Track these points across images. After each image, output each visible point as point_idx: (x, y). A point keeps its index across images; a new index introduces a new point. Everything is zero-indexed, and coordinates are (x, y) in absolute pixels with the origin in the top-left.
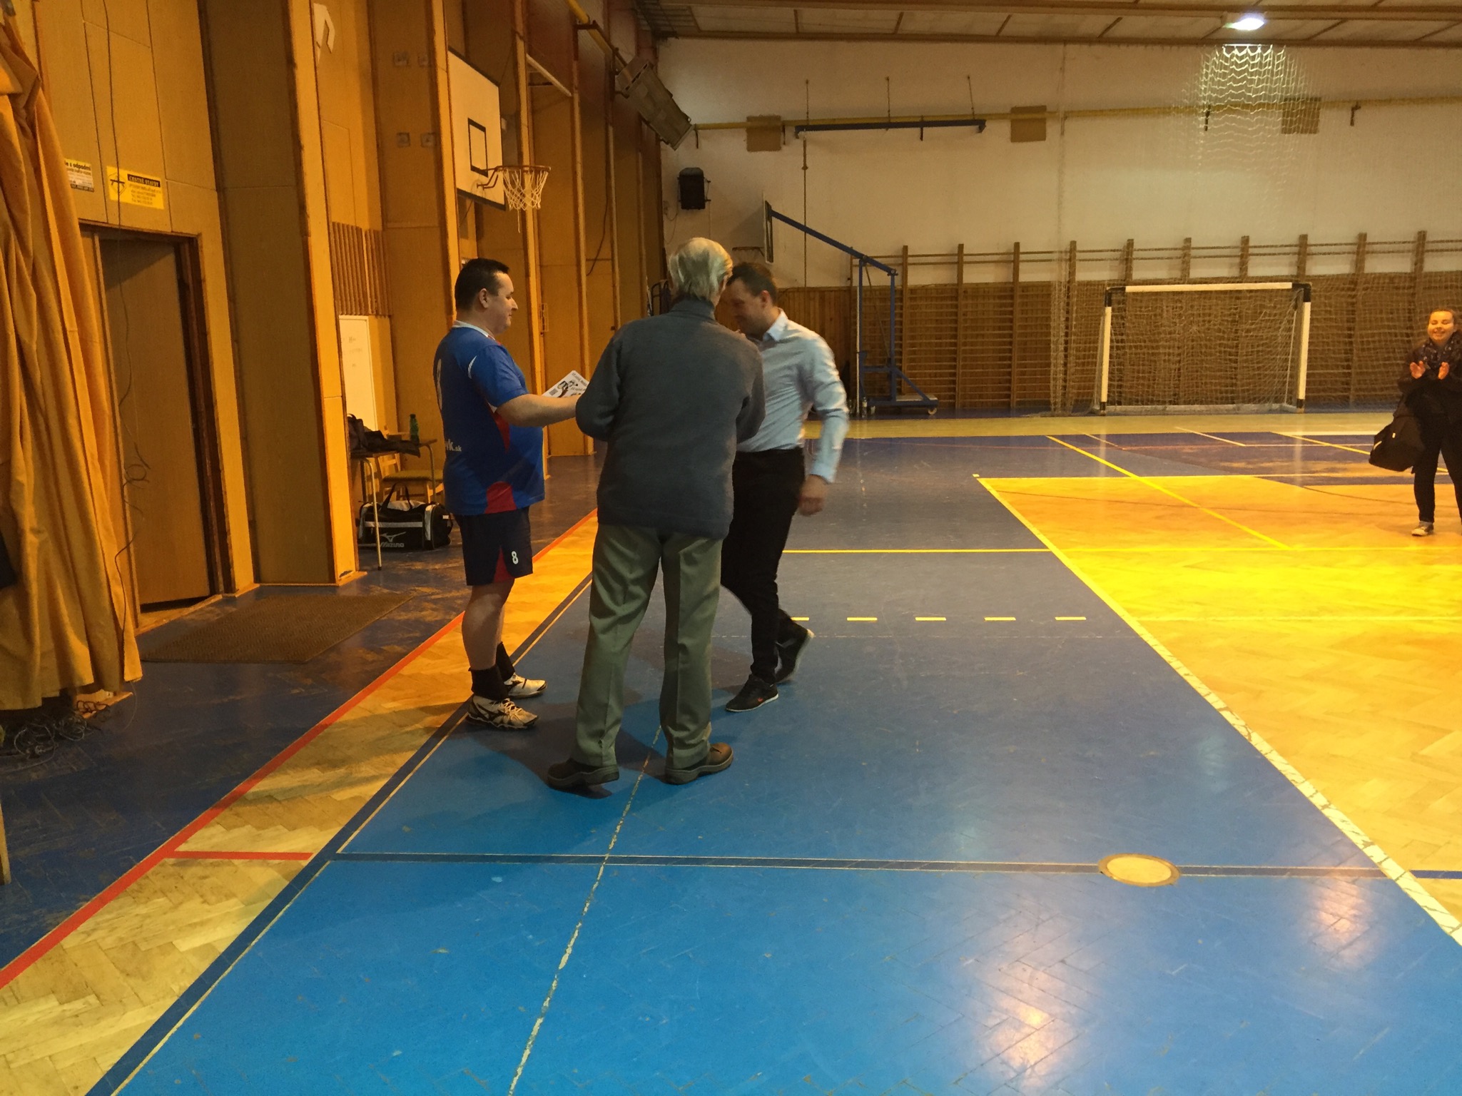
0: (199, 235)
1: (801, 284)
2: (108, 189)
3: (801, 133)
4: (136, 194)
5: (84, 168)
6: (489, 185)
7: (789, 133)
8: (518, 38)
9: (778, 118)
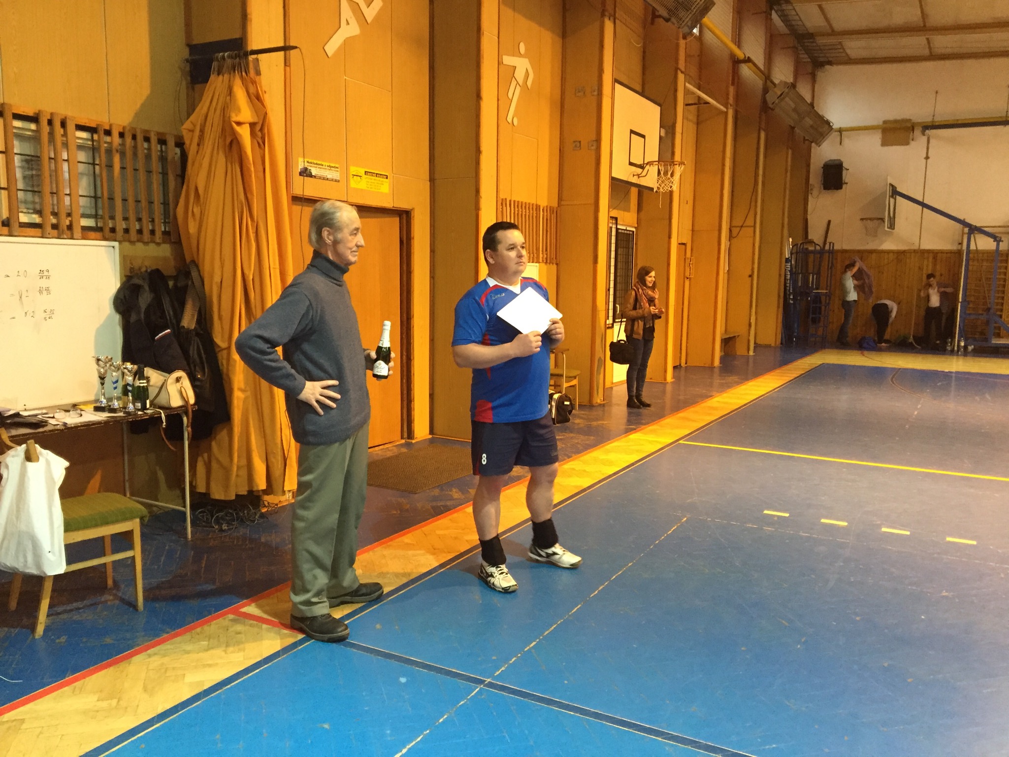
0: (413, 209)
1: (916, 247)
2: (349, 180)
3: (927, 131)
4: (370, 183)
5: (335, 167)
6: (642, 175)
7: (918, 132)
8: (679, 72)
9: (910, 120)
